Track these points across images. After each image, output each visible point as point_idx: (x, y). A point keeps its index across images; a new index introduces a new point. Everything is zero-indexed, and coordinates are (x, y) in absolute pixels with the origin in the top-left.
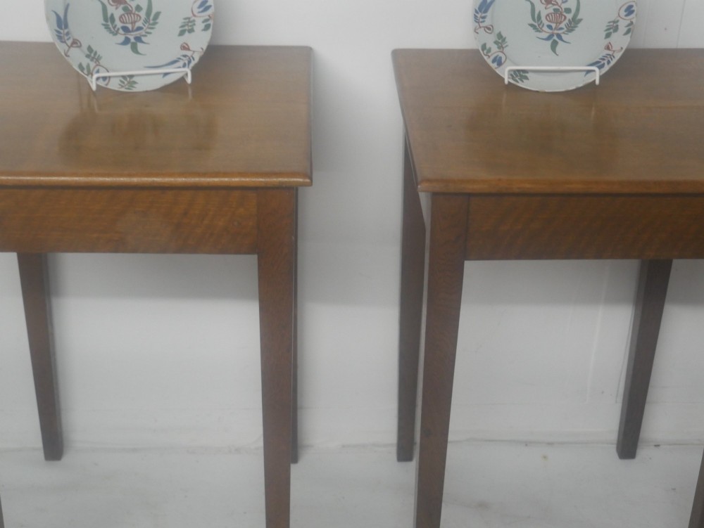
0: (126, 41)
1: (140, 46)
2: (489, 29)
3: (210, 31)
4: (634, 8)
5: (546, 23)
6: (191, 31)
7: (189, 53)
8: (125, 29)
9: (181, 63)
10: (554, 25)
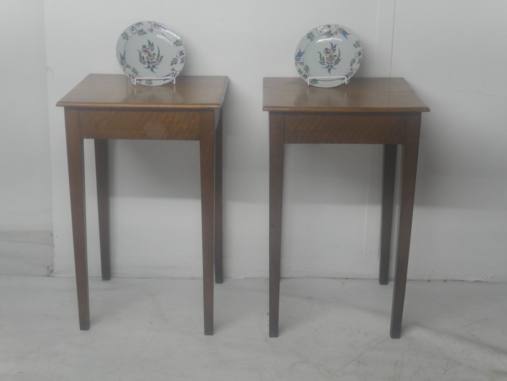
0: (149, 67)
1: (154, 69)
2: (302, 64)
3: (183, 64)
4: (362, 53)
5: (326, 61)
6: (176, 63)
7: (175, 72)
8: (148, 62)
9: (171, 76)
10: (329, 62)
